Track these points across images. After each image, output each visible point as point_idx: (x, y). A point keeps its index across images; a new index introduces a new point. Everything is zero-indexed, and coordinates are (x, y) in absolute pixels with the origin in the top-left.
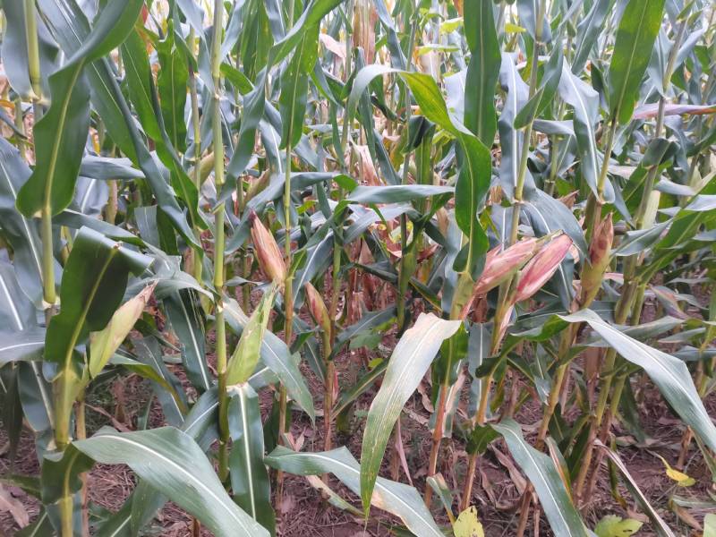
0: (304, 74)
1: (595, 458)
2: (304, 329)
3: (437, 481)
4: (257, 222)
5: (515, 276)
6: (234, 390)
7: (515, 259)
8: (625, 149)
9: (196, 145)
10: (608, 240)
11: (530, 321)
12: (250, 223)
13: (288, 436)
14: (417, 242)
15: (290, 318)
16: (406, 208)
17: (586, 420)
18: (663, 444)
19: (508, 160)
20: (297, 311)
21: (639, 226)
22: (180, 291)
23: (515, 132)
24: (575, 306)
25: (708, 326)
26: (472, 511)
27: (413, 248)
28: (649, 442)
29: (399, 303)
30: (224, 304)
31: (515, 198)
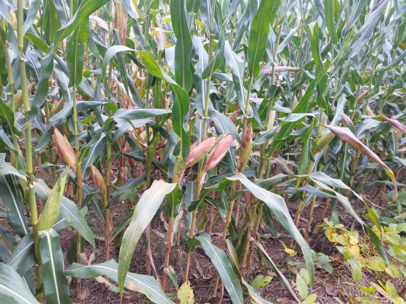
0: (81, 43)
1: (251, 247)
2: (91, 191)
3: (169, 270)
4: (56, 131)
5: (206, 157)
6: (43, 233)
7: (205, 148)
8: (262, 88)
9: (10, 85)
10: (250, 137)
11: (216, 179)
12: (51, 131)
13: (83, 256)
14: (156, 139)
15: (80, 186)
16: (148, 120)
17: (245, 229)
18: (285, 235)
19: (200, 95)
20: (85, 182)
21: (266, 129)
22: (5, 176)
23: (203, 81)
24: (237, 171)
25: (298, 177)
26: (187, 284)
27: (154, 142)
28: (279, 235)
29: (147, 173)
30: (34, 183)
31: (204, 116)
